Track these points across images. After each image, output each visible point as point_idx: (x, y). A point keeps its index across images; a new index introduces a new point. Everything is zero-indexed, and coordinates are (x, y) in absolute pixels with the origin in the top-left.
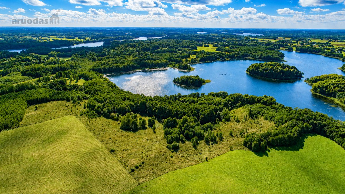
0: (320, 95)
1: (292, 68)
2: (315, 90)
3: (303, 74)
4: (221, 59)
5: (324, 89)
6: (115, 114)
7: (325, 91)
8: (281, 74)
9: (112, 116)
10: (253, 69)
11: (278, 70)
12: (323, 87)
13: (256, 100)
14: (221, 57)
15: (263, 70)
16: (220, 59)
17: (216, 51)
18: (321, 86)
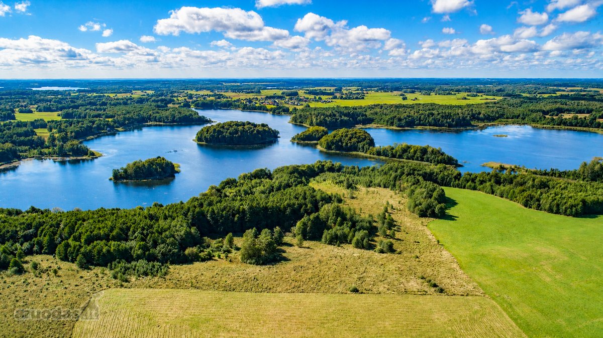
0: (338, 152)
1: (263, 125)
2: (329, 147)
3: (278, 133)
4: (109, 131)
5: (340, 143)
6: (195, 249)
7: (342, 146)
8: (260, 136)
9: (189, 254)
10: (213, 136)
11: (253, 131)
12: (338, 142)
13: (316, 169)
14: (108, 125)
15: (230, 133)
16: (106, 130)
17: (63, 118)
18: (335, 141)
